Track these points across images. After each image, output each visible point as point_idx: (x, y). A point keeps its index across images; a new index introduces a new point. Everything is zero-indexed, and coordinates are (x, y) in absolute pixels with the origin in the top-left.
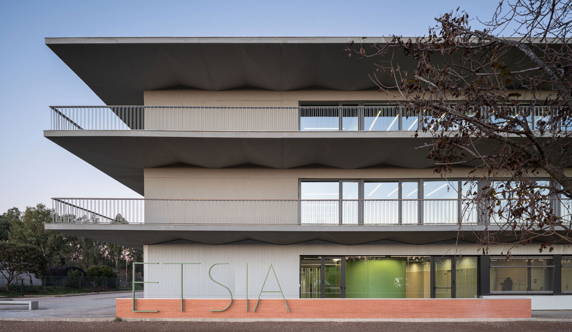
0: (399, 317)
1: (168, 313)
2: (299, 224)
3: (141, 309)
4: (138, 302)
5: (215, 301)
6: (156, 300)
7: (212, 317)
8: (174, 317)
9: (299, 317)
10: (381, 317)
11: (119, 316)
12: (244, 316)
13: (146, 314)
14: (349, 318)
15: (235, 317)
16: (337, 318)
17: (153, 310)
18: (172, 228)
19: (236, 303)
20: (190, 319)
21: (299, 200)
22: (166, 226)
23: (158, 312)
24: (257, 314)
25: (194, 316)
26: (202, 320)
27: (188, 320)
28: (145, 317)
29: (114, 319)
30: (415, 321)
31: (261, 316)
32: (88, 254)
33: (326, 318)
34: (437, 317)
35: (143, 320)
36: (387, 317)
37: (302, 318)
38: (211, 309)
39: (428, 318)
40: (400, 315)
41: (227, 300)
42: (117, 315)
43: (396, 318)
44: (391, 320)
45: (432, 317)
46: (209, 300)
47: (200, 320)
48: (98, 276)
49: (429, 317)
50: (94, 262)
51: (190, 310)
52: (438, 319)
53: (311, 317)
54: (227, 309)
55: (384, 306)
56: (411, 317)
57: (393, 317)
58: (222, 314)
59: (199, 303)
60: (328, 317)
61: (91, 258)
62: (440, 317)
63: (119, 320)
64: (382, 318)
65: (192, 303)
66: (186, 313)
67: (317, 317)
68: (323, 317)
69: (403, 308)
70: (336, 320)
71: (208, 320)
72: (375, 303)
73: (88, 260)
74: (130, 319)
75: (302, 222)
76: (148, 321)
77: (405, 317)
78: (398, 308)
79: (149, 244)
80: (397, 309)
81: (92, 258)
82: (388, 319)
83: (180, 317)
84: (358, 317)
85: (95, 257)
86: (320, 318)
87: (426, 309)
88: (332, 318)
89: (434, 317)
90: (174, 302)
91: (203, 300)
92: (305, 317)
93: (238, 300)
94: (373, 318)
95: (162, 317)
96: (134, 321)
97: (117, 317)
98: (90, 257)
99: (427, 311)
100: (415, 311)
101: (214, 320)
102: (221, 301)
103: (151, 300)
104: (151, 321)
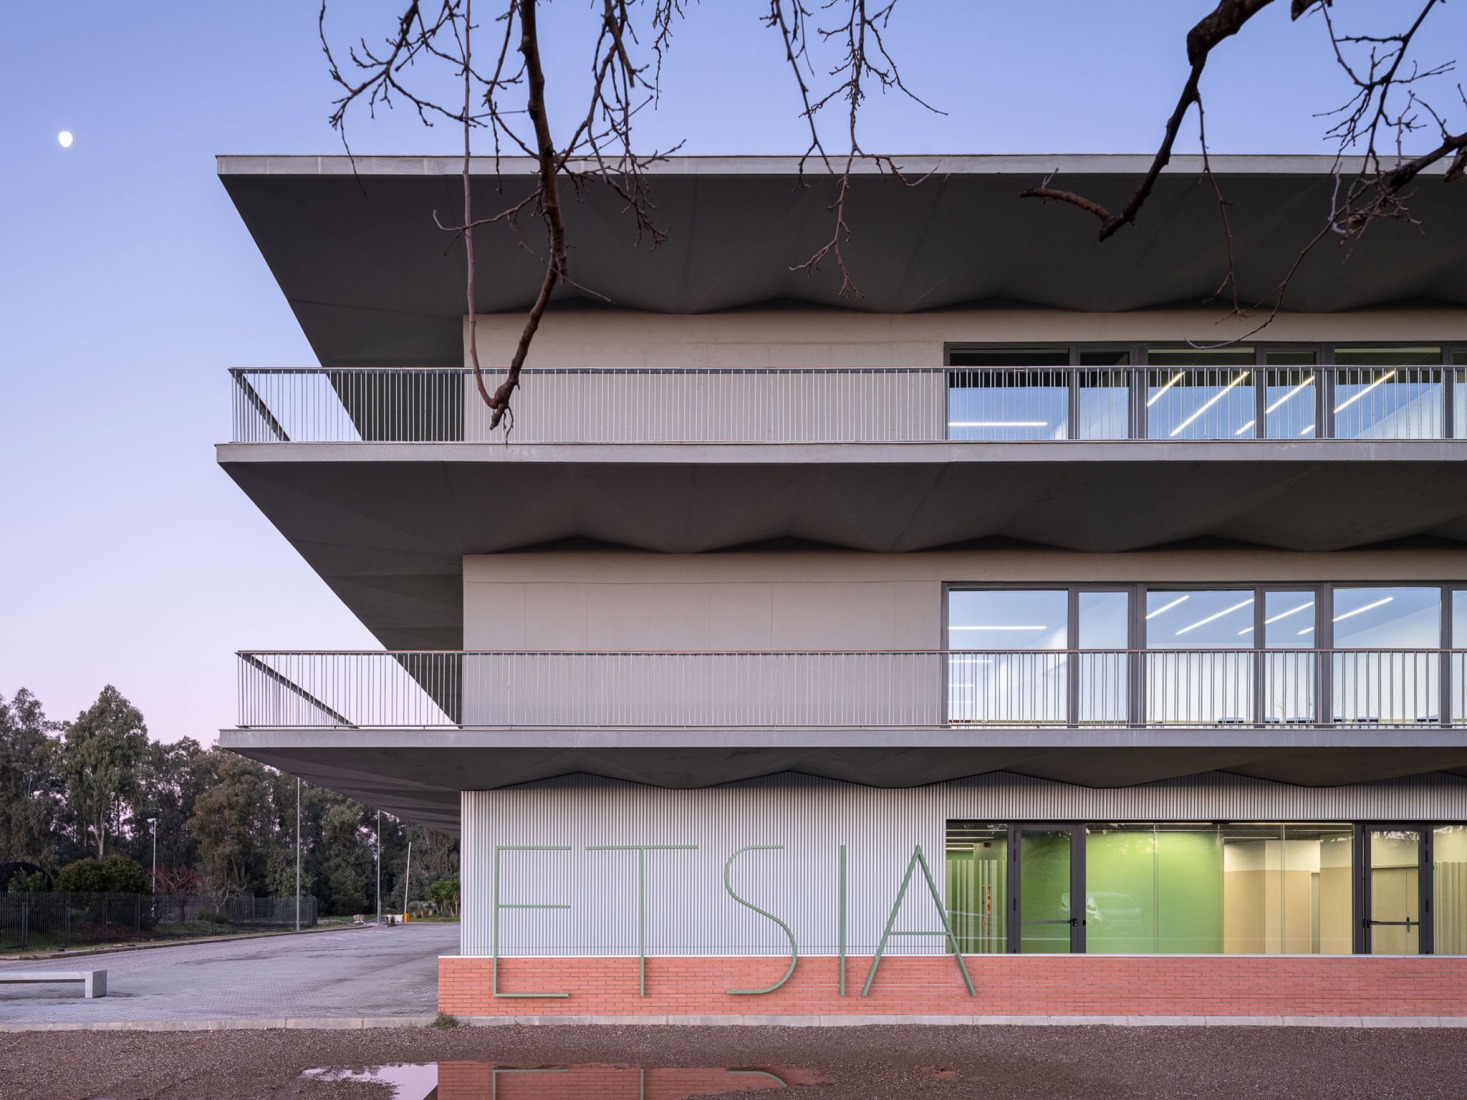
0: (1315, 1012)
1: (596, 1000)
2: (945, 724)
3: (516, 987)
4: (508, 966)
5: (740, 961)
6: (561, 961)
7: (731, 1011)
8: (615, 1012)
9: (1002, 1011)
10: (1258, 1012)
11: (449, 1011)
12: (830, 1008)
13: (530, 1004)
14: (1158, 1014)
15: (802, 1011)
16: (1121, 1013)
17: (552, 993)
18: (611, 741)
19: (807, 967)
20: (664, 1018)
21: (944, 653)
22: (591, 733)
23: (571, 996)
24: (869, 1002)
25: (678, 1009)
26: (702, 1019)
27: (661, 1020)
28: (525, 1014)
29: (432, 1018)
30: (1366, 1026)
31: (883, 1009)
32: (9, 820)
33: (1084, 1013)
34: (1433, 1013)
35: (522, 1020)
36: (1276, 1012)
37: (1011, 1013)
38: (728, 986)
39: (1402, 1015)
40: (1316, 1007)
41: (776, 960)
42: (441, 1007)
43: (1304, 1013)
44: (1290, 1021)
45: (1415, 1013)
46: (722, 960)
47: (694, 1020)
48: (101, 890)
49: (1406, 1013)
50: (27, 845)
51: (664, 989)
52: (1435, 1018)
53: (1041, 1011)
54: (781, 987)
55: (1267, 977)
56: (1351, 1012)
57: (1296, 1013)
58: (762, 1001)
59: (690, 970)
60: (1092, 1012)
61: (19, 831)
62: (1440, 1013)
63: (447, 1022)
64: (1259, 1015)
65: (671, 970)
66: (650, 1000)
67: (1056, 1012)
68: (1074, 1011)
69: (1325, 984)
70: (1118, 1021)
71: (719, 1020)
72: (1239, 967)
73: (8, 839)
74: (482, 1019)
75: (954, 714)
76: (537, 1024)
77: (1331, 1012)
78: (1312, 985)
79: (477, 789)
80: (1307, 988)
81: (22, 832)
82: (1279, 1018)
83: (632, 1013)
84: (1186, 1011)
85: (32, 828)
86: (1065, 1013)
87: (1399, 987)
88: (1103, 1013)
89: (1423, 1012)
90: (616, 965)
91: (704, 960)
92: (1019, 1012)
93: (812, 960)
94: (1231, 1014)
95: (579, 1013)
96: (494, 1024)
97: (441, 1014)
98: (14, 829)
99: (1401, 993)
100: (1364, 994)
101: (739, 1020)
102: (758, 961)
103: (544, 961)
104: (547, 1023)
